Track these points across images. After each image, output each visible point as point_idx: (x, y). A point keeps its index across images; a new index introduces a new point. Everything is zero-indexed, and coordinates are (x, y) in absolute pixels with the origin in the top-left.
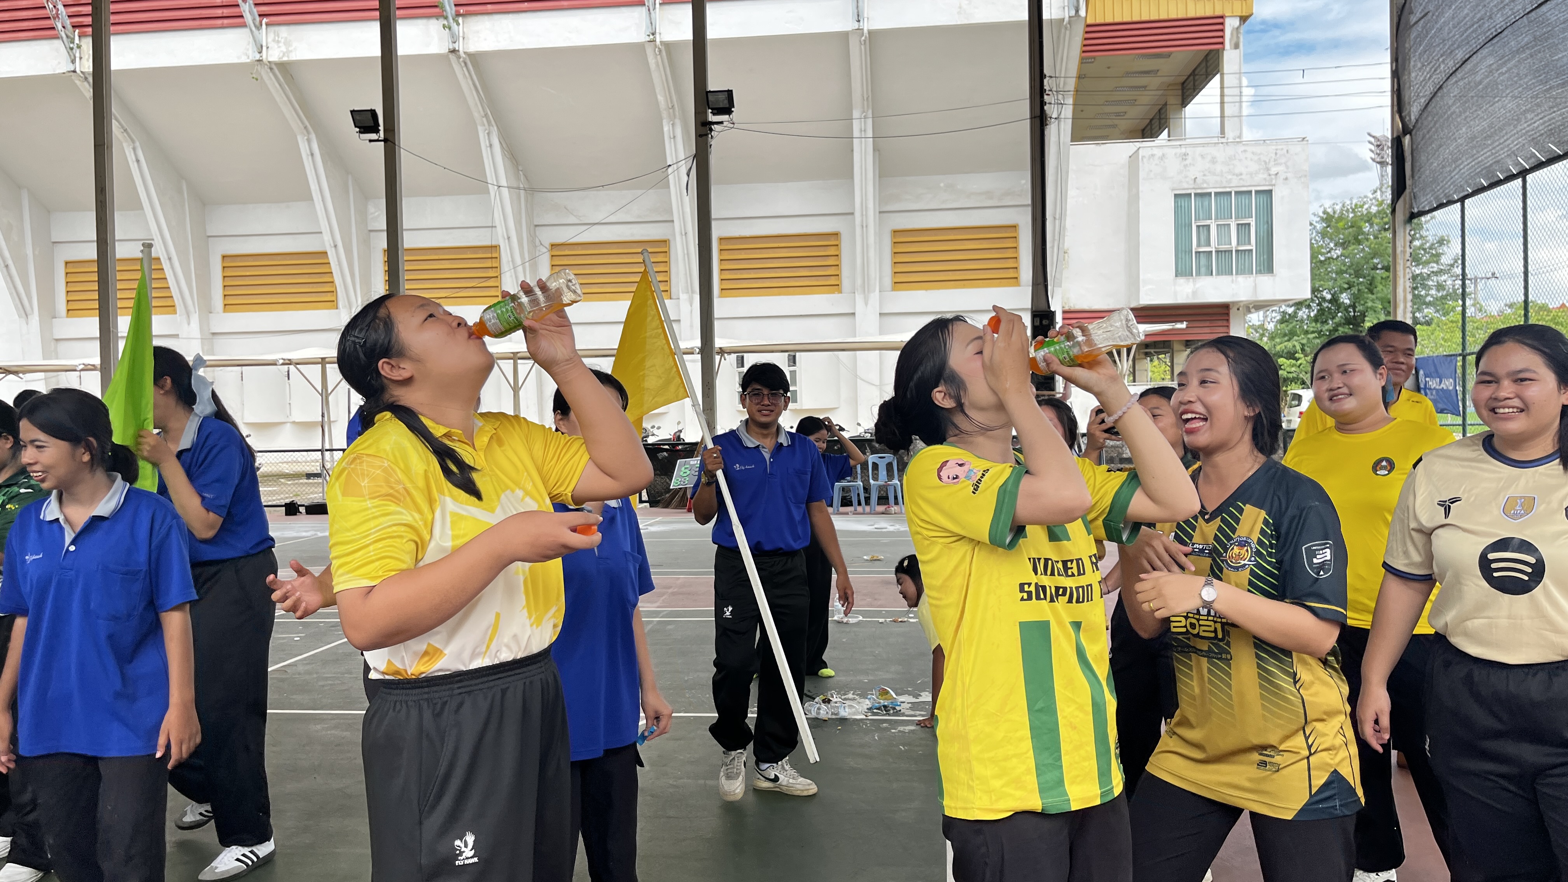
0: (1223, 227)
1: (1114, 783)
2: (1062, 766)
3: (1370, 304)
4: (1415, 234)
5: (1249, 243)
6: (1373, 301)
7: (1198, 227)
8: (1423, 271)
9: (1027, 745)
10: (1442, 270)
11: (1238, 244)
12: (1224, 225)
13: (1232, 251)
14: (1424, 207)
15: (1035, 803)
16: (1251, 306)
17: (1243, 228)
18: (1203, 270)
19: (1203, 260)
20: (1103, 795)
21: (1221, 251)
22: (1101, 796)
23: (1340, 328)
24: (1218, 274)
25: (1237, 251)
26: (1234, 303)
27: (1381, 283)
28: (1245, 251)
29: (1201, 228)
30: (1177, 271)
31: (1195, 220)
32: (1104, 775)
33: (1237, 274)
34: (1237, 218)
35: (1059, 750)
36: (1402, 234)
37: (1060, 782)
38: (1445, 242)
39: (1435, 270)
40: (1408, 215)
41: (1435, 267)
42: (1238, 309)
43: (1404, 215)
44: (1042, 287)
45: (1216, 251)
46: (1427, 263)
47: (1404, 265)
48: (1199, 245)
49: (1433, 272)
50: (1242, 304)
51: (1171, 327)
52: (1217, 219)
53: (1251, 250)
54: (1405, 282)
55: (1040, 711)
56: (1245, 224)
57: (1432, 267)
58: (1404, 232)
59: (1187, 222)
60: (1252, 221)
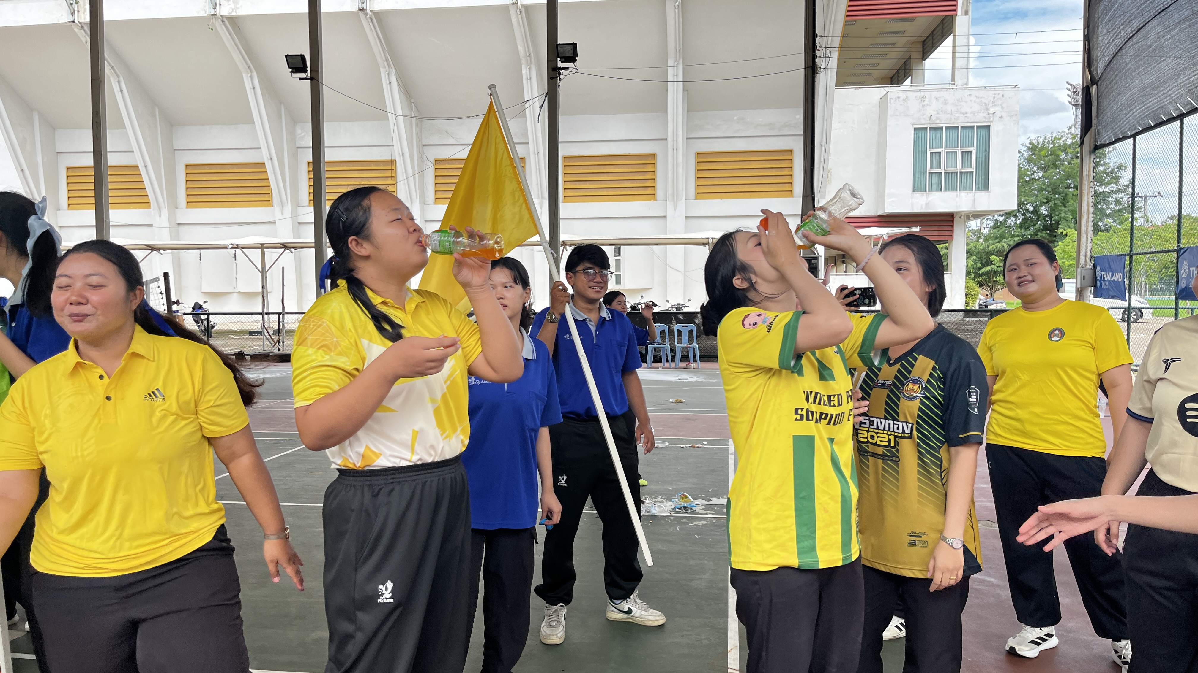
0: (951, 154)
1: (853, 551)
2: (815, 538)
3: (1063, 215)
4: (1100, 161)
5: (971, 167)
6: (1065, 212)
7: (932, 153)
8: (1105, 190)
9: (792, 521)
10: (1119, 189)
11: (962, 167)
12: (952, 152)
13: (957, 172)
14: (1105, 141)
15: (794, 562)
16: (970, 215)
17: (967, 154)
18: (934, 187)
19: (935, 179)
20: (844, 559)
21: (949, 173)
22: (843, 560)
24: (946, 190)
25: (961, 173)
26: (957, 212)
27: (1072, 199)
28: (967, 172)
29: (934, 154)
30: (914, 187)
31: (930, 148)
32: (846, 545)
33: (960, 190)
34: (962, 147)
35: (814, 526)
36: (1088, 161)
37: (813, 548)
38: (1123, 168)
39: (1114, 189)
40: (1093, 147)
41: (1114, 187)
42: (961, 217)
43: (1090, 147)
44: (810, 198)
45: (945, 172)
46: (1108, 184)
47: (1088, 185)
48: (932, 168)
49: (1112, 191)
50: (963, 214)
51: (908, 230)
52: (946, 147)
53: (973, 172)
54: (1088, 198)
55: (801, 498)
56: (968, 152)
57: (1112, 187)
58: (1090, 160)
59: (923, 149)
60: (974, 150)
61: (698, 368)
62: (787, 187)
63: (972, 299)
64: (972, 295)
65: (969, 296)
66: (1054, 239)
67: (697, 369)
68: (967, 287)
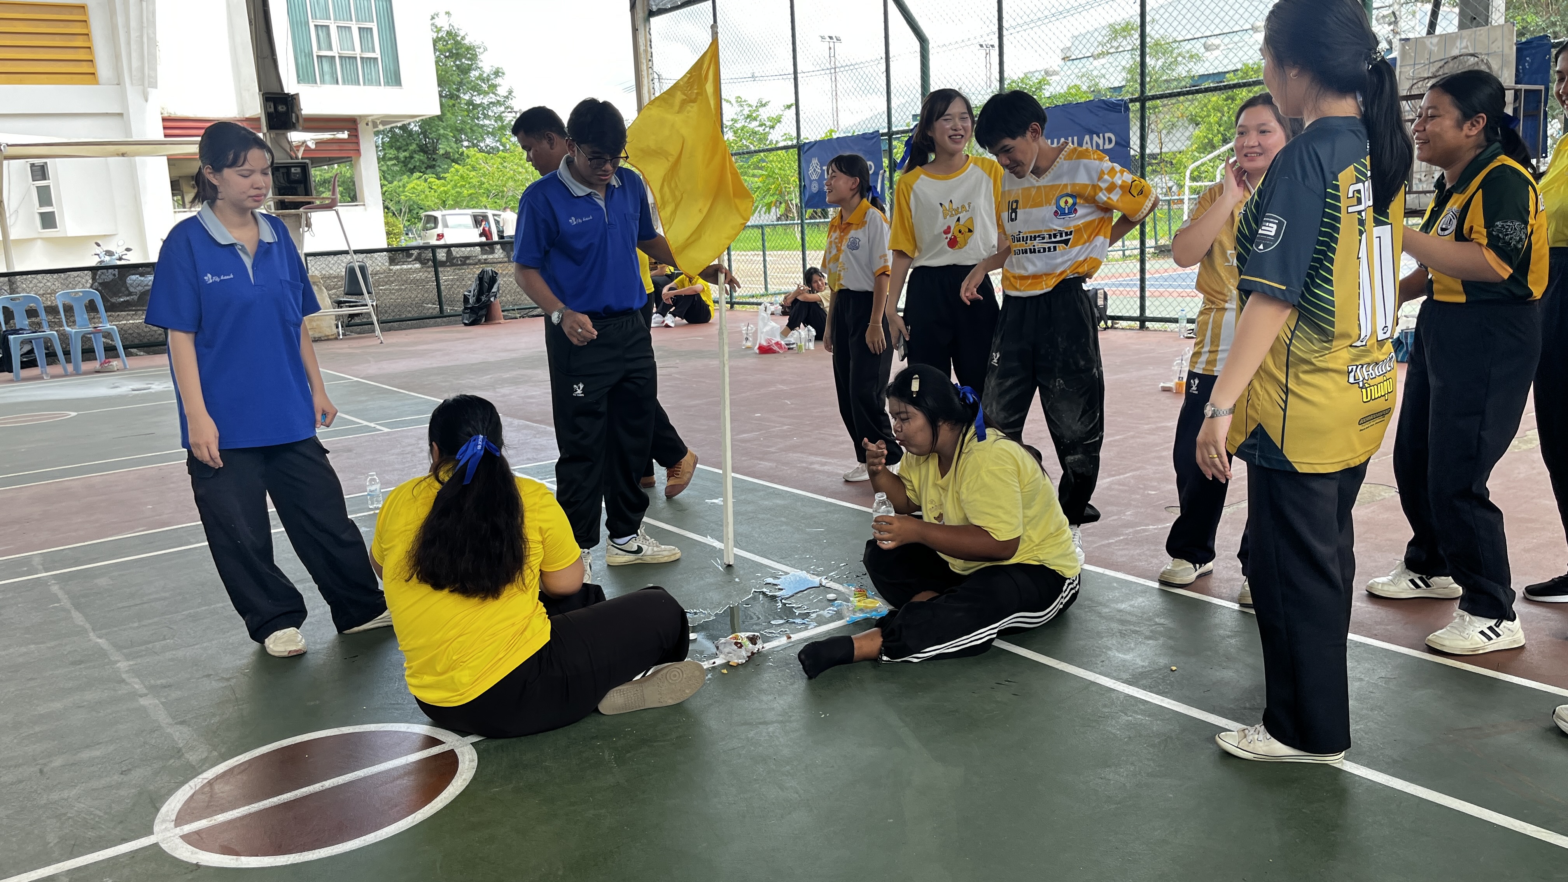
0: (343, 29)
3: (442, 131)
4: (472, 65)
5: (374, 51)
6: (444, 128)
7: (315, 26)
8: (483, 101)
10: (498, 101)
11: (362, 51)
12: (345, 27)
13: (356, 58)
16: (378, 122)
17: (365, 32)
18: (327, 77)
19: (326, 67)
21: (345, 57)
23: (415, 155)
24: (344, 83)
25: (362, 58)
26: (360, 116)
27: (449, 111)
28: (370, 59)
29: (319, 28)
30: (298, 76)
31: (312, 18)
33: (364, 84)
34: (358, 20)
36: (643, 32)
38: (500, 74)
39: (493, 100)
41: (492, 98)
42: (367, 124)
43: (644, 12)
45: (339, 57)
46: (486, 93)
48: (319, 48)
49: (491, 103)
50: (370, 119)
52: (335, 19)
53: (376, 59)
56: (367, 28)
58: (645, 30)
59: (303, 19)
60: (374, 26)
62: (85, 68)
63: (396, 239)
64: (395, 234)
65: (392, 236)
66: (434, 163)
68: (387, 224)
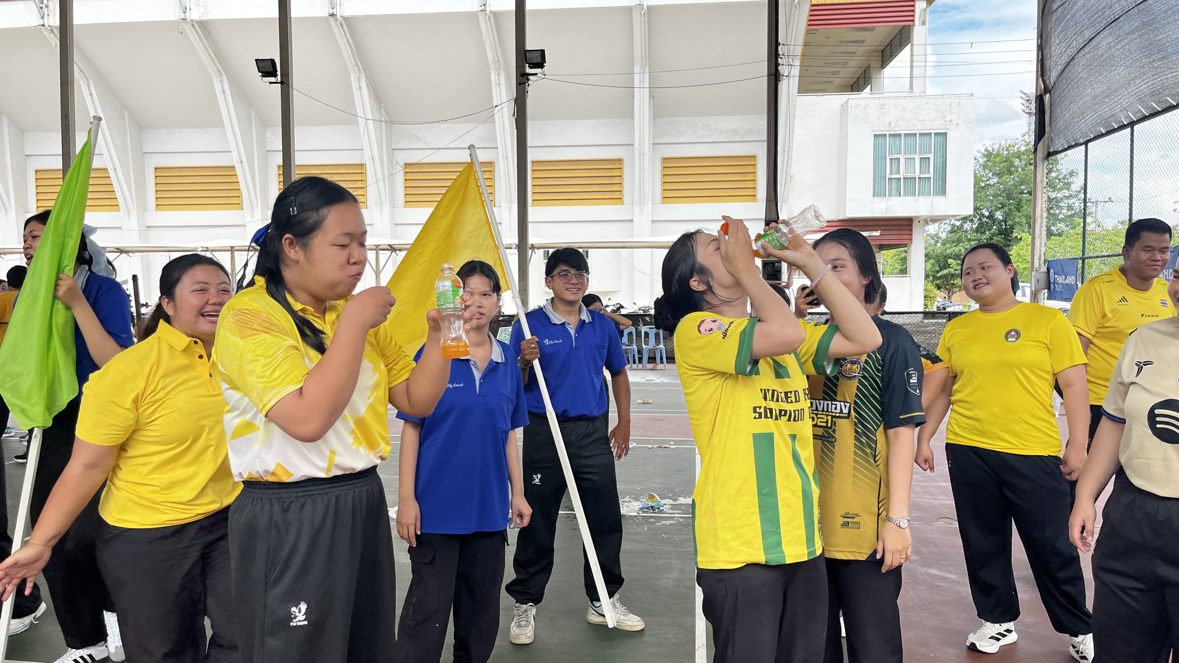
0: (909, 160)
1: (817, 546)
2: (780, 533)
3: (1017, 220)
4: (1052, 168)
5: (929, 173)
6: (1019, 217)
7: (891, 159)
8: (1057, 195)
9: (756, 518)
10: (1071, 195)
11: (920, 173)
12: (911, 158)
13: (915, 178)
14: (1058, 148)
15: (761, 558)
16: (928, 220)
17: (925, 160)
18: (894, 192)
19: (894, 185)
20: (809, 554)
21: (908, 178)
22: (808, 555)
23: (994, 238)
24: (905, 195)
25: (920, 178)
26: (916, 217)
27: (1026, 204)
28: (925, 178)
29: (893, 160)
30: (874, 192)
31: (889, 154)
32: (810, 540)
33: (919, 195)
34: (920, 153)
35: (778, 521)
36: (1041, 168)
37: (779, 544)
38: (1075, 174)
39: (1066, 195)
40: (1046, 154)
41: (1066, 193)
42: (919, 222)
43: (1043, 153)
44: (773, 203)
45: (904, 178)
46: (1061, 189)
47: (1042, 191)
48: (891, 173)
49: (1065, 196)
50: (922, 218)
52: (905, 154)
53: (930, 178)
54: (1042, 203)
55: (766, 495)
56: (926, 158)
57: (1064, 193)
58: (1043, 166)
59: (883, 156)
60: (931, 156)
61: (665, 369)
62: (750, 192)
63: (931, 301)
64: (931, 297)
65: (928, 298)
66: (1009, 243)
67: (663, 370)
68: (926, 290)
